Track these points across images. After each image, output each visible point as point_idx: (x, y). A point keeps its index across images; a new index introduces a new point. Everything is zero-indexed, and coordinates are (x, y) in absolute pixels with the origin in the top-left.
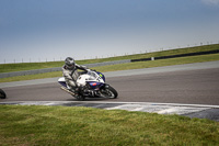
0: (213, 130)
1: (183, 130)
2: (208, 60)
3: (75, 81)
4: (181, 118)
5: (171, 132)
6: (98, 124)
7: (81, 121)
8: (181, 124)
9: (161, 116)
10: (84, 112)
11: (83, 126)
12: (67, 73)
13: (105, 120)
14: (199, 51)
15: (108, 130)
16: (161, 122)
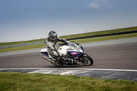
0: (93, 83)
1: (76, 84)
2: (92, 41)
3: (56, 51)
4: (75, 77)
5: (69, 86)
6: (23, 83)
7: (12, 81)
8: (75, 81)
9: (62, 76)
10: (14, 75)
11: (13, 84)
12: (50, 44)
13: (28, 80)
14: (86, 36)
15: (29, 86)
16: (62, 80)
